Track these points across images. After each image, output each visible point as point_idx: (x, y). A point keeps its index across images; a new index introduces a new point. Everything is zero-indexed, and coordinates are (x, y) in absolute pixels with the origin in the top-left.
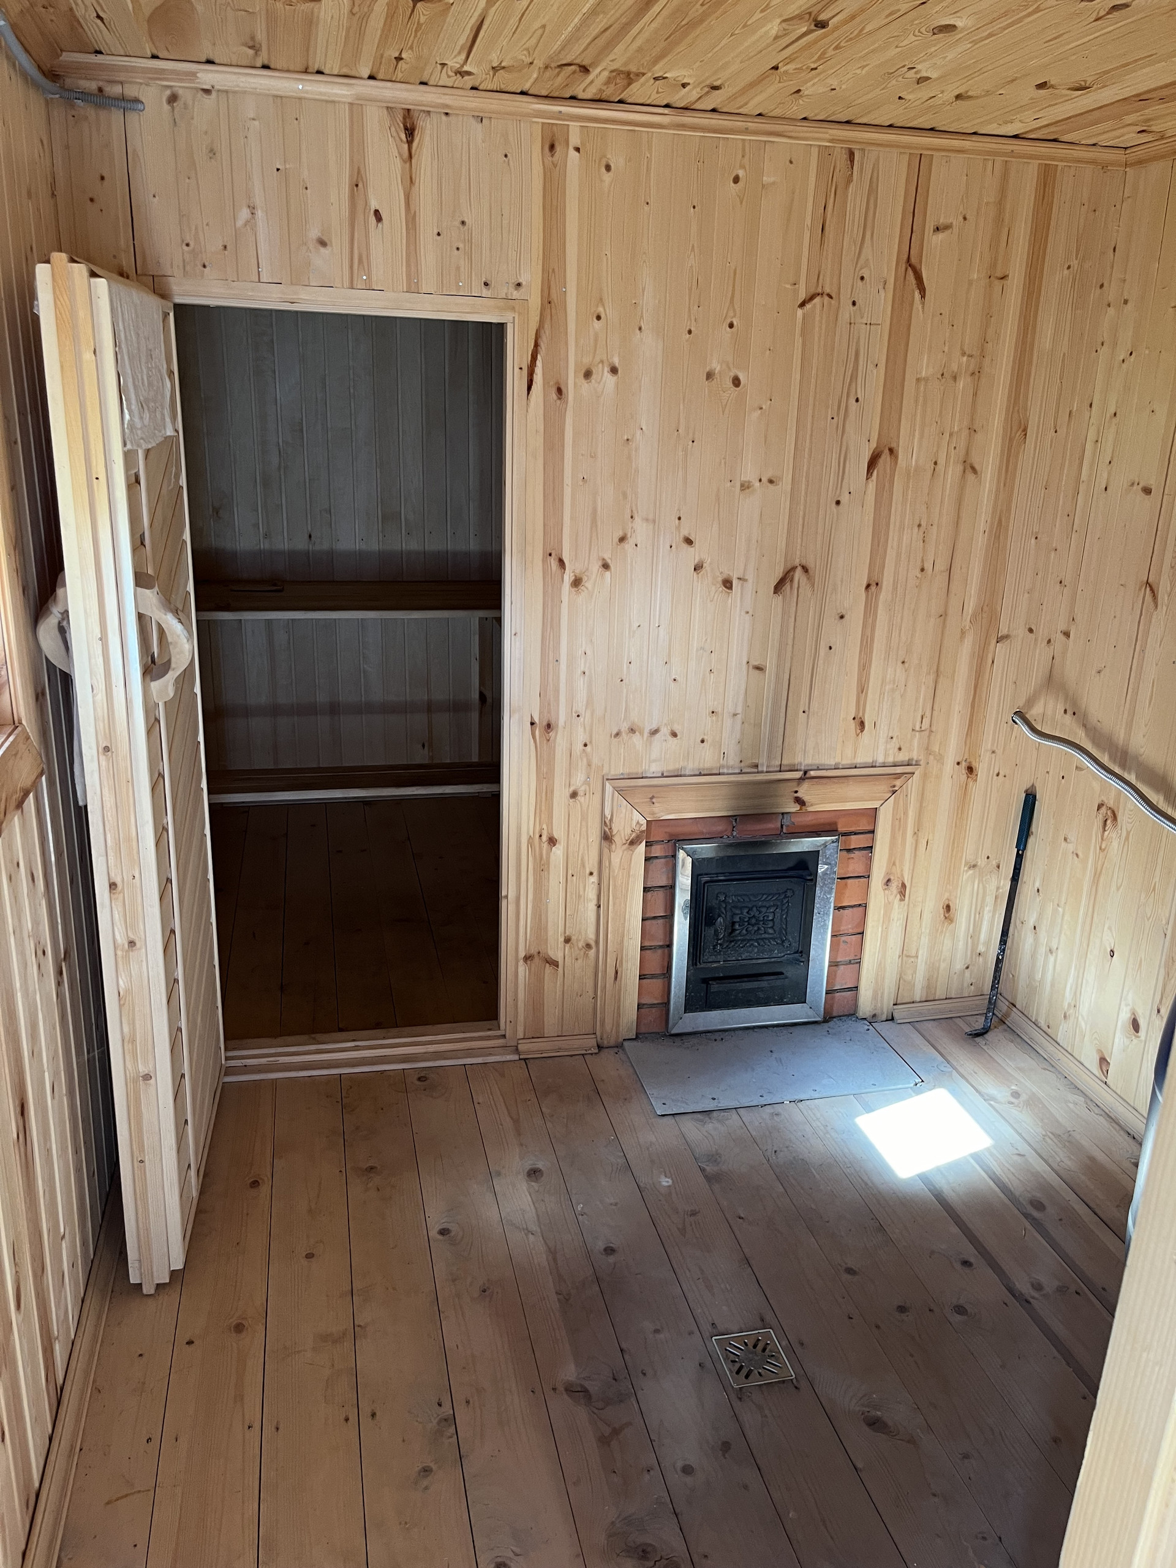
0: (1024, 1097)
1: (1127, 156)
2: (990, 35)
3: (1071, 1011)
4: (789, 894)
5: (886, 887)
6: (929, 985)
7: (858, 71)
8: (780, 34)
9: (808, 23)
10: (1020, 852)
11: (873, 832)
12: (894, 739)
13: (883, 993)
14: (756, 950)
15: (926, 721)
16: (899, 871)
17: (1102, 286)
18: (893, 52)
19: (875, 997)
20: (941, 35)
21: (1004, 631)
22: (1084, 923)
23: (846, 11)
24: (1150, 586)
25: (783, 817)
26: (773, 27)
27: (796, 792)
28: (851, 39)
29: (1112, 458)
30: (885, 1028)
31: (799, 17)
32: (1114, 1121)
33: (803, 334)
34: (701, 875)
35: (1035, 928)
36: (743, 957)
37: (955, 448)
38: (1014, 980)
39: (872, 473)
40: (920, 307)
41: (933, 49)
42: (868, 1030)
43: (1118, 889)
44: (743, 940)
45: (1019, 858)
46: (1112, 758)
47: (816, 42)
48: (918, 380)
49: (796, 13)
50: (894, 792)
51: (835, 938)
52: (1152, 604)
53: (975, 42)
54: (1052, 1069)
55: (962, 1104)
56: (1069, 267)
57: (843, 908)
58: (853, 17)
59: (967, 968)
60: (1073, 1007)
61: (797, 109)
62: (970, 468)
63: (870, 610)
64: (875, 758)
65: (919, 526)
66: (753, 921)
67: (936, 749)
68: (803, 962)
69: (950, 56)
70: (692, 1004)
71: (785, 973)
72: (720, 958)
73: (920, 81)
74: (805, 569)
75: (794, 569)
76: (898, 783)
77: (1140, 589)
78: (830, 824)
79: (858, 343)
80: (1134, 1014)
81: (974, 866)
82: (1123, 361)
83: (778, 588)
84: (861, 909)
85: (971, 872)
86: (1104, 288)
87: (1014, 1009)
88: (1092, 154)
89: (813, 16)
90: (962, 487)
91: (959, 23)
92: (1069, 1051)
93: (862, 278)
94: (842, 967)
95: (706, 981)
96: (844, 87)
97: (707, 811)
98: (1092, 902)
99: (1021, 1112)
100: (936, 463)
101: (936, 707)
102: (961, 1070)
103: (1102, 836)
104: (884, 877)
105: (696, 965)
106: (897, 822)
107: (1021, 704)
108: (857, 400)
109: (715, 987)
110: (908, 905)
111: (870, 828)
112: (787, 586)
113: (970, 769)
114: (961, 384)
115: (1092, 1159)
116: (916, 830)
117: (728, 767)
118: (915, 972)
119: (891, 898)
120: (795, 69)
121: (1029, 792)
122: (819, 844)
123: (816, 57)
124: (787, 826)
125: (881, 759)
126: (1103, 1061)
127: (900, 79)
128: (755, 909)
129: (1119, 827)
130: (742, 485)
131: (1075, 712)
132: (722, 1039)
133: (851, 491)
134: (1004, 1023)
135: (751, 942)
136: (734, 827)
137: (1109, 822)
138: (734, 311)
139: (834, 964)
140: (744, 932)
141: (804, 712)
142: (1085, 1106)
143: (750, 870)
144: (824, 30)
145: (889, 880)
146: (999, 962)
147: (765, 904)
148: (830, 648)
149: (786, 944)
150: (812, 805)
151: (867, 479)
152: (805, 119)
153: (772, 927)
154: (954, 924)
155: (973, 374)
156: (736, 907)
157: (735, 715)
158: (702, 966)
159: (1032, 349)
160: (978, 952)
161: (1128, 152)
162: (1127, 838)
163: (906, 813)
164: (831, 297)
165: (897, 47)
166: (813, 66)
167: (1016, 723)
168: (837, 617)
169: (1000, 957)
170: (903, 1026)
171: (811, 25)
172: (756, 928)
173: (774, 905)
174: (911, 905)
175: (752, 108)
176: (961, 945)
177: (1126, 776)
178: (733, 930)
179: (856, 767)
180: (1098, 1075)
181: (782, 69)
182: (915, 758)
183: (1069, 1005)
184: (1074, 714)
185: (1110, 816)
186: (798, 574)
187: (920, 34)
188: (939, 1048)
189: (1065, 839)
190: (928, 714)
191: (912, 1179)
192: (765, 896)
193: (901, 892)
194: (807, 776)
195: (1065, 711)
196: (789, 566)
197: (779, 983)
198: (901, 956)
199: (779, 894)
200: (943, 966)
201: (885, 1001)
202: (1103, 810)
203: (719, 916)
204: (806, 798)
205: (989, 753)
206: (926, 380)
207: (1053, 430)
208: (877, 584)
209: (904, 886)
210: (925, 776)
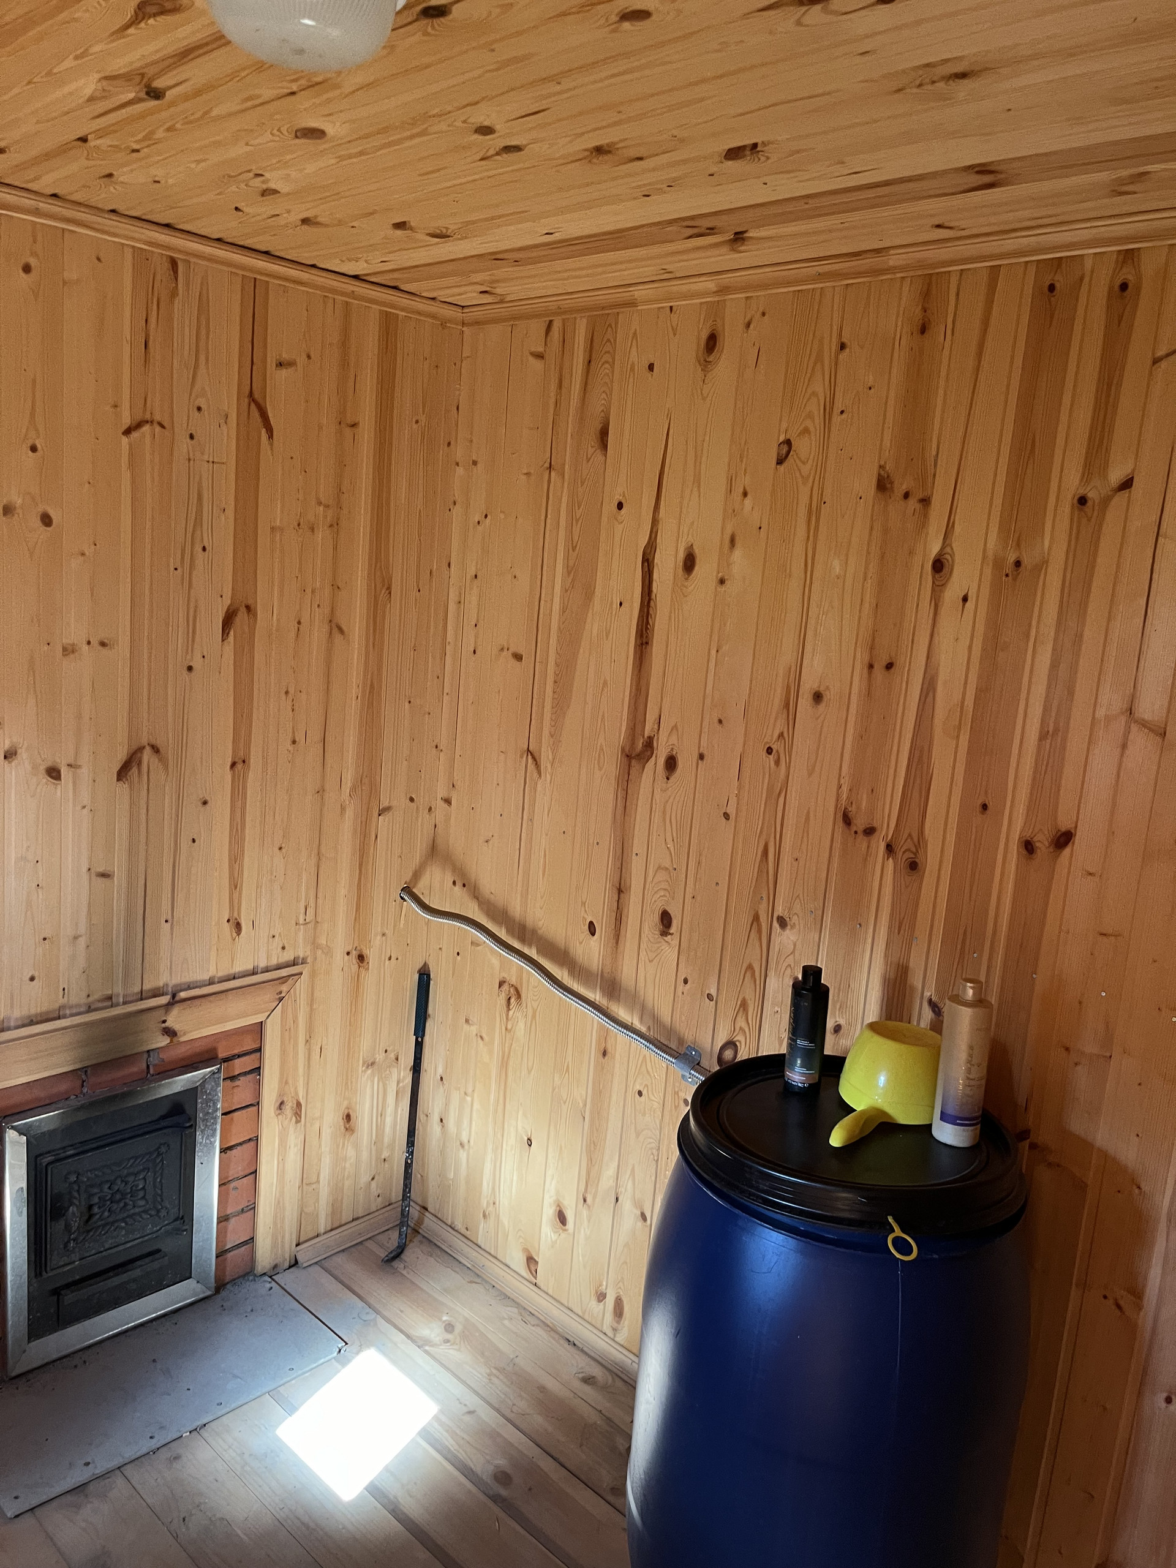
0: (459, 1328)
1: (464, 315)
2: (361, 153)
3: (491, 1208)
4: (163, 1149)
5: (279, 1112)
6: (335, 1208)
7: (193, 166)
8: (98, 94)
9: (137, 88)
10: (420, 1039)
11: (259, 1050)
12: (276, 937)
13: (283, 1237)
14: (123, 1232)
15: (311, 911)
16: (292, 1090)
17: (449, 444)
18: (240, 150)
19: (274, 1245)
20: (303, 141)
21: (385, 803)
22: (496, 1111)
23: (191, 83)
24: (532, 754)
25: (149, 1056)
26: (88, 85)
27: (164, 1022)
28: (191, 122)
29: (478, 621)
30: (287, 1279)
31: (126, 77)
32: (550, 1328)
33: (131, 465)
34: (41, 1155)
35: (441, 1120)
36: (107, 1246)
37: (319, 606)
38: (423, 1180)
39: (228, 633)
40: (268, 448)
41: (288, 157)
42: (271, 1288)
43: (529, 1072)
44: (104, 1226)
45: (419, 1046)
46: (509, 931)
47: (142, 116)
48: (273, 529)
49: (121, 72)
50: (281, 999)
51: (223, 1187)
52: (536, 775)
53: (341, 158)
54: (479, 1280)
55: (394, 1362)
56: (417, 422)
57: (230, 1148)
58: (198, 93)
59: (373, 1179)
60: (492, 1205)
61: (105, 196)
62: (336, 628)
63: (238, 793)
64: (256, 964)
65: (287, 693)
66: (118, 1196)
67: (323, 941)
68: (186, 1230)
69: (311, 168)
70: (37, 1328)
71: (163, 1250)
72: (75, 1257)
73: (265, 193)
74: (156, 750)
75: (141, 749)
76: (284, 988)
77: (522, 757)
78: (208, 1051)
79: (200, 483)
80: (559, 1206)
81: (373, 1064)
82: (479, 522)
83: (123, 773)
84: (252, 1144)
85: (369, 1072)
86: (452, 446)
87: (427, 1214)
88: (432, 308)
89: (145, 80)
90: (329, 651)
91: (330, 130)
92: (492, 1253)
93: (199, 409)
94: (233, 1221)
95: (56, 1292)
96: (171, 181)
97: (46, 1069)
98: (502, 1087)
99: (459, 1350)
100: (299, 623)
101: (320, 895)
102: (386, 1313)
103: (507, 1015)
104: (277, 1101)
105: (41, 1274)
106: (287, 1033)
107: (408, 879)
108: (204, 549)
109: (69, 1298)
110: (305, 1126)
111: (256, 1046)
112: (135, 770)
113: (361, 958)
114: (319, 535)
115: (542, 1389)
116: (308, 1038)
117: (71, 1007)
118: (317, 1200)
119: (286, 1123)
120: (110, 146)
121: (422, 972)
122: (196, 1079)
123: (140, 136)
124: (155, 1065)
125: (262, 964)
126: (531, 1261)
127: (243, 186)
128: (119, 1182)
129: (524, 1005)
130: (65, 649)
131: (467, 883)
132: (85, 1362)
133: (205, 654)
134: (419, 1233)
135: (116, 1225)
136: (83, 1082)
137: (512, 1000)
138: (37, 430)
139: (223, 1219)
140: (106, 1214)
141: (166, 921)
142: (520, 1318)
143: (109, 1132)
144: (156, 102)
145: (282, 1103)
146: (408, 1166)
147: (131, 1170)
148: (194, 841)
149: (163, 1213)
150: (185, 1034)
151: (223, 641)
152: (113, 211)
153: (143, 1198)
154: (355, 1134)
155: (331, 526)
156: (92, 1186)
157: (76, 938)
158: (50, 1274)
159: (388, 504)
160: (383, 1157)
161: (466, 310)
162: (534, 1016)
163: (295, 1021)
164: (163, 427)
165: (247, 144)
166: (136, 147)
167: (405, 901)
168: (200, 804)
169: (409, 1161)
170: (310, 1269)
171: (140, 91)
172: (122, 1204)
173: (143, 1170)
174: (308, 1125)
175: (47, 183)
176: (365, 1155)
177: (526, 951)
178: (91, 1216)
179: (234, 978)
180: (527, 1277)
181: (92, 143)
182: (301, 956)
183: (488, 1203)
184: (464, 885)
185: (514, 994)
186: (147, 755)
187: (278, 133)
188: (356, 1289)
189: (467, 1021)
190: (312, 904)
191: (360, 1497)
192: (132, 1161)
193: (296, 1113)
194: (177, 998)
195: (454, 883)
196: (134, 747)
197: (156, 1265)
198: (301, 1187)
199: (150, 1153)
200: (347, 1183)
201: (287, 1246)
202: (505, 987)
203: (72, 1204)
204: (176, 1027)
205: (379, 938)
206: (282, 530)
207: (416, 589)
208: (244, 762)
209: (299, 1105)
210: (313, 974)
